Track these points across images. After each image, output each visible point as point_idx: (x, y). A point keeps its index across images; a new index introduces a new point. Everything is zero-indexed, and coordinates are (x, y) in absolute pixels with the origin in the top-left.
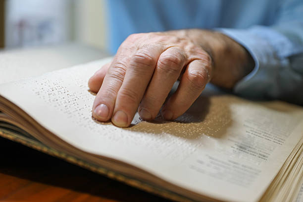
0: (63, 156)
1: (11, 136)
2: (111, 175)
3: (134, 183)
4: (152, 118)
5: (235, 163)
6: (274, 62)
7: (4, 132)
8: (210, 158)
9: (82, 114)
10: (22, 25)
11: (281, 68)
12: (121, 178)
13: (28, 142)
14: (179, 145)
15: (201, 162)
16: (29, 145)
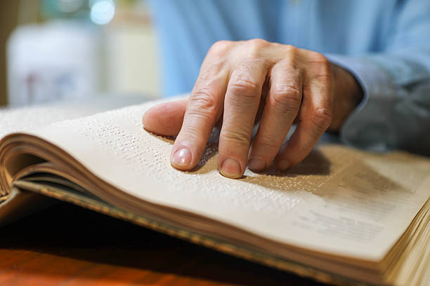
0: (130, 216)
1: (59, 194)
2: (196, 239)
3: (227, 248)
4: (265, 167)
5: (348, 220)
6: (388, 93)
7: (49, 190)
8: (316, 214)
9: (145, 160)
10: (31, 80)
11: (396, 101)
12: (209, 243)
13: (82, 201)
14: (274, 200)
15: (305, 219)
16: (83, 204)
